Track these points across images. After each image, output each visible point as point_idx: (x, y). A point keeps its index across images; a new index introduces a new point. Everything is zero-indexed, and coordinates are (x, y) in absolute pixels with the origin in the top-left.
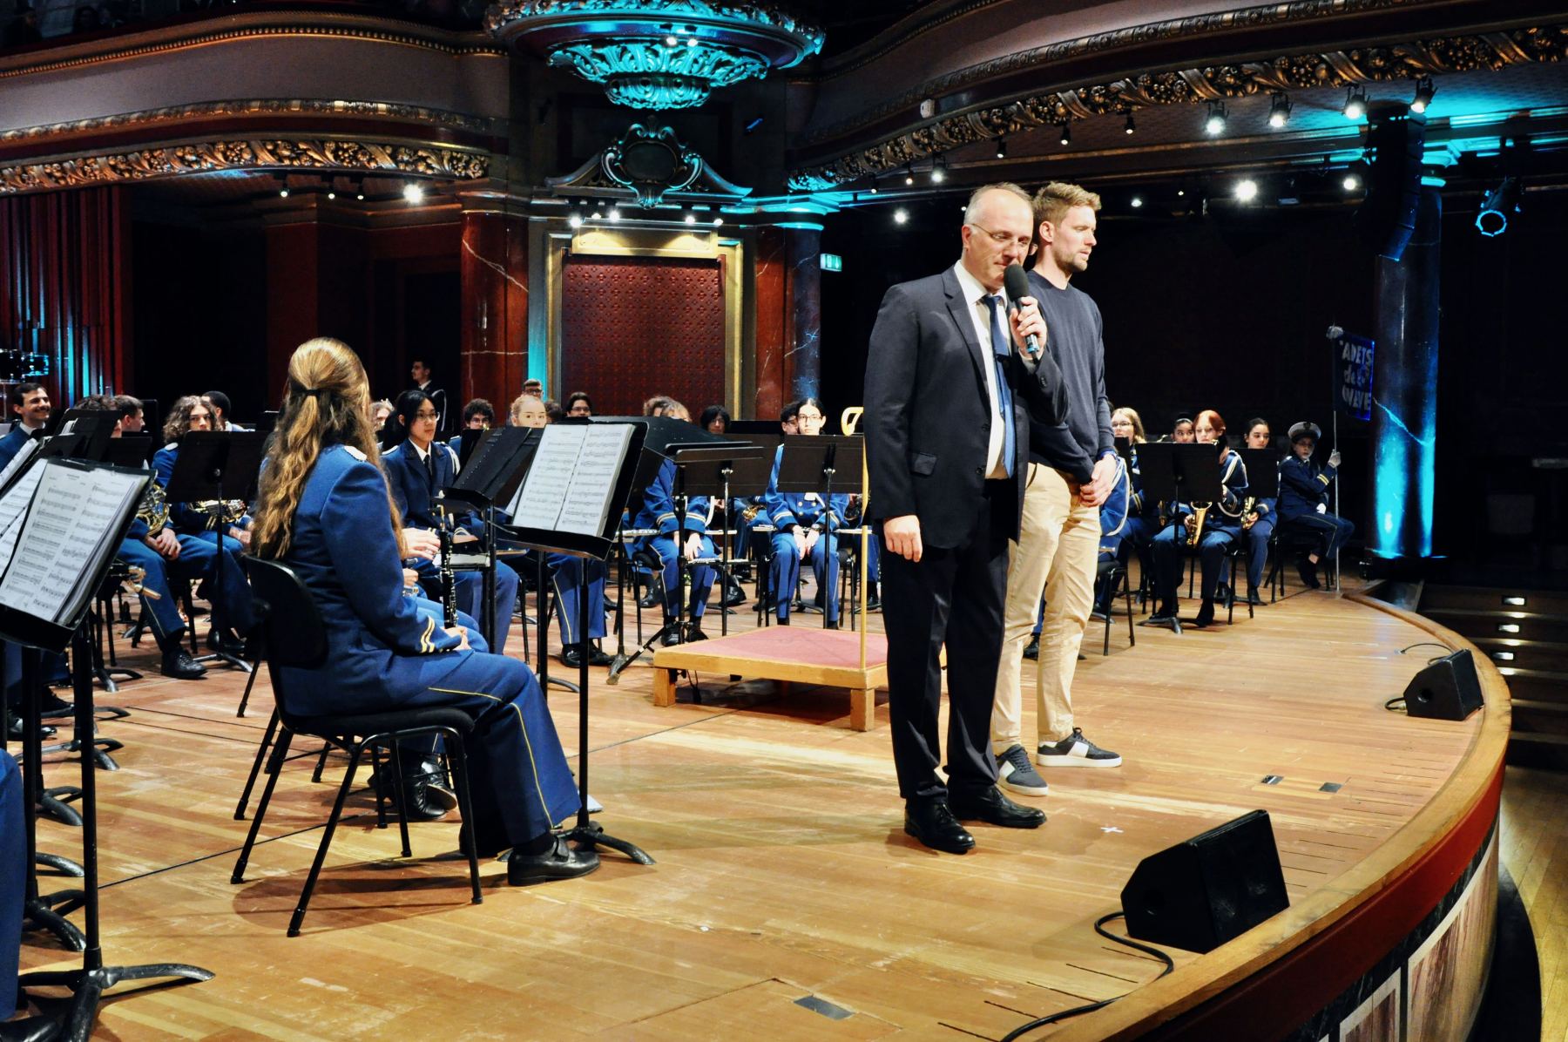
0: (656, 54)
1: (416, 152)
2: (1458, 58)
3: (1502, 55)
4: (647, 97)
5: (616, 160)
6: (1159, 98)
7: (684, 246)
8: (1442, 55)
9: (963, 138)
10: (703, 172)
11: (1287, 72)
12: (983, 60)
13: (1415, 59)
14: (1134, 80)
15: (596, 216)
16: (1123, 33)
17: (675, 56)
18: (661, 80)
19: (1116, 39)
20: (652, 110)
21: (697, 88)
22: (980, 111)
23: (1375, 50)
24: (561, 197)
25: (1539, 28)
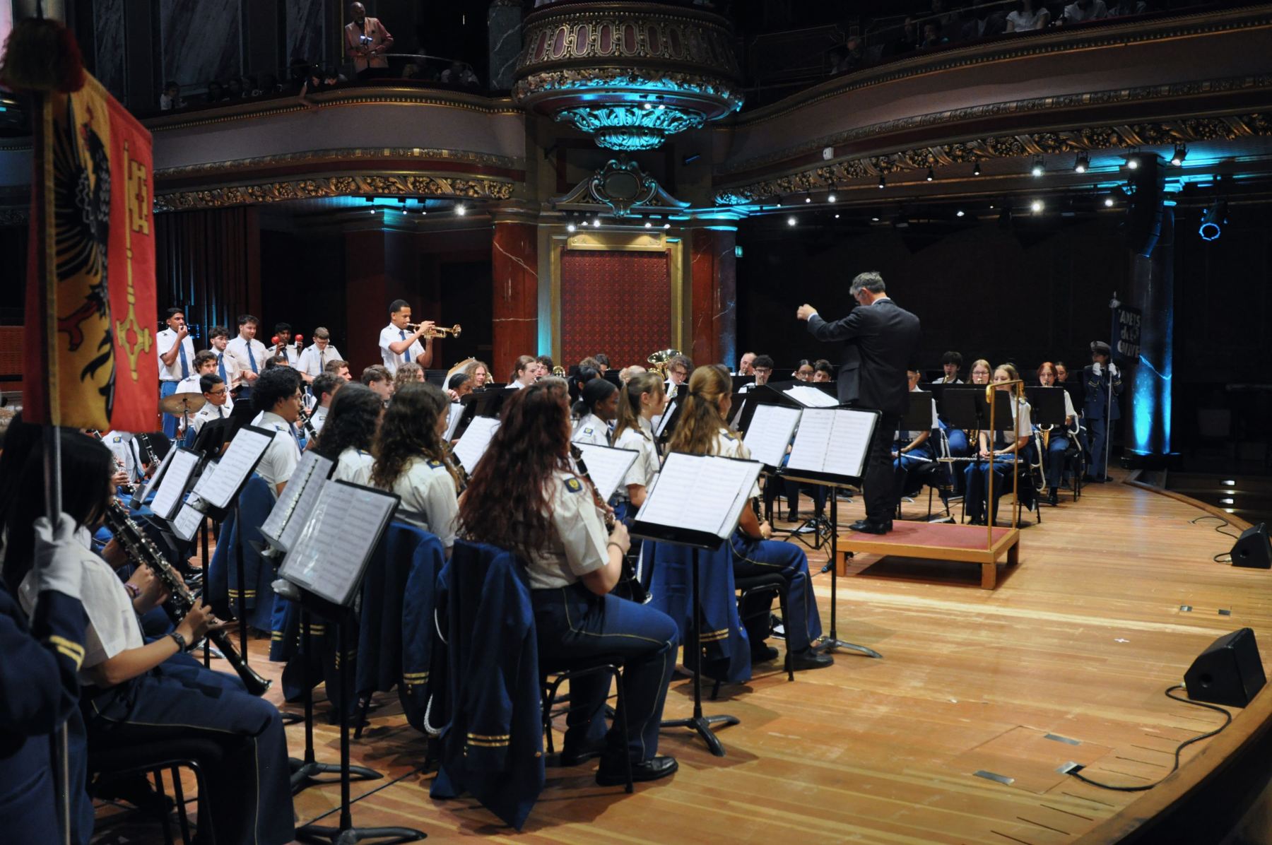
0: (633, 114)
1: (467, 182)
2: (1206, 132)
3: (1236, 131)
4: (624, 143)
5: (599, 185)
6: (1001, 153)
7: (644, 243)
8: (1195, 129)
9: (857, 175)
10: (658, 192)
11: (1090, 139)
12: (873, 122)
13: (1177, 132)
14: (984, 140)
15: (585, 224)
16: (975, 109)
17: (647, 115)
18: (634, 131)
19: (970, 113)
20: (626, 151)
21: (658, 136)
22: (870, 158)
23: (1150, 126)
24: (560, 211)
25: (1259, 114)
